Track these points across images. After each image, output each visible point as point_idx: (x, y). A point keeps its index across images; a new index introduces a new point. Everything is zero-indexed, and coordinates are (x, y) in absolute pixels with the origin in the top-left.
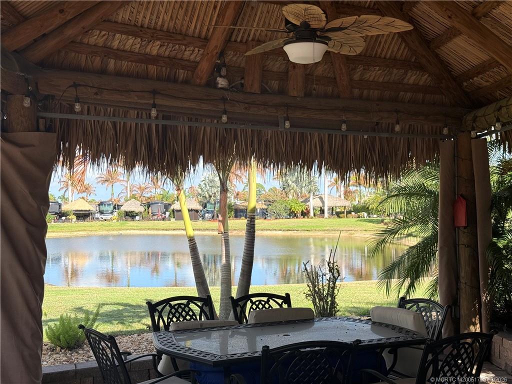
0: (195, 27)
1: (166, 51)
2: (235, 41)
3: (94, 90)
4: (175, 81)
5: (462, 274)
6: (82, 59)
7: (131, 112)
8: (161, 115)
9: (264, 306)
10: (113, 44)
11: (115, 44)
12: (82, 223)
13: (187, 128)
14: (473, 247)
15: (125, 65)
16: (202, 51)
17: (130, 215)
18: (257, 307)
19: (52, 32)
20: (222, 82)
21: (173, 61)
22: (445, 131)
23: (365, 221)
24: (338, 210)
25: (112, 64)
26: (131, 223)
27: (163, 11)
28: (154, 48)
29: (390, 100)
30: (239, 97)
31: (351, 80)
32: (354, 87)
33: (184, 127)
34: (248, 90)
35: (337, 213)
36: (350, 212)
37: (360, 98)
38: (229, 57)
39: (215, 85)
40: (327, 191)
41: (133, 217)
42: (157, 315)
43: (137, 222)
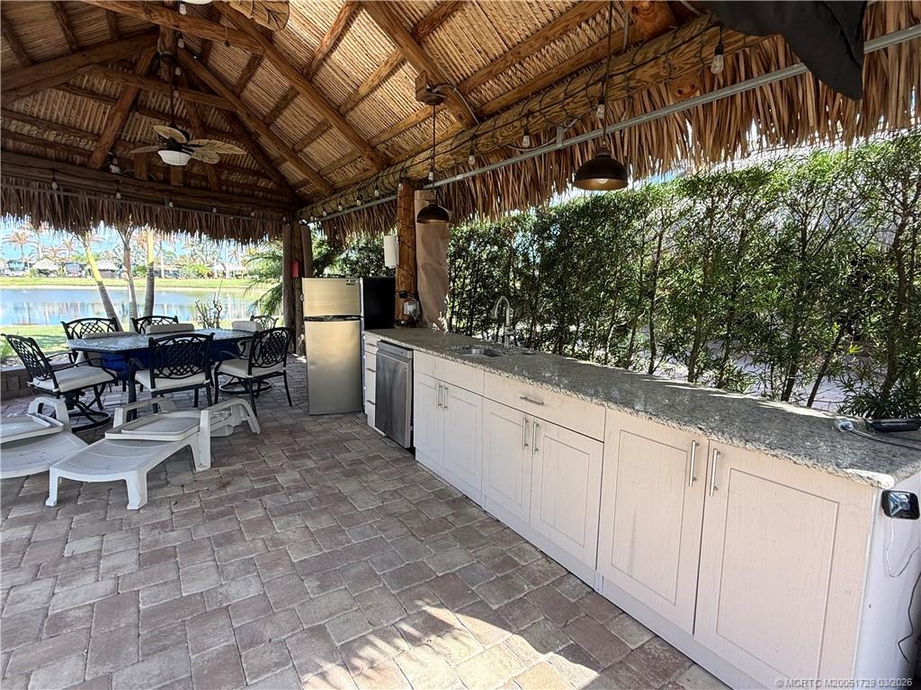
0: (88, 124)
1: (63, 140)
2: (125, 140)
4: (73, 163)
5: (297, 305)
7: (34, 183)
8: (62, 188)
9: (157, 323)
10: (10, 128)
11: (13, 128)
13: (87, 200)
15: (23, 146)
16: (95, 143)
17: (44, 273)
20: (114, 169)
21: (68, 147)
22: (284, 219)
23: (258, 281)
24: (236, 273)
27: (57, 109)
28: (51, 136)
29: (248, 196)
30: (132, 181)
31: (219, 179)
32: (221, 185)
33: (84, 199)
34: (137, 177)
35: (236, 276)
36: (246, 275)
37: (227, 192)
38: (120, 151)
39: (109, 171)
40: (228, 260)
41: (47, 274)
42: (70, 330)
43: (52, 279)
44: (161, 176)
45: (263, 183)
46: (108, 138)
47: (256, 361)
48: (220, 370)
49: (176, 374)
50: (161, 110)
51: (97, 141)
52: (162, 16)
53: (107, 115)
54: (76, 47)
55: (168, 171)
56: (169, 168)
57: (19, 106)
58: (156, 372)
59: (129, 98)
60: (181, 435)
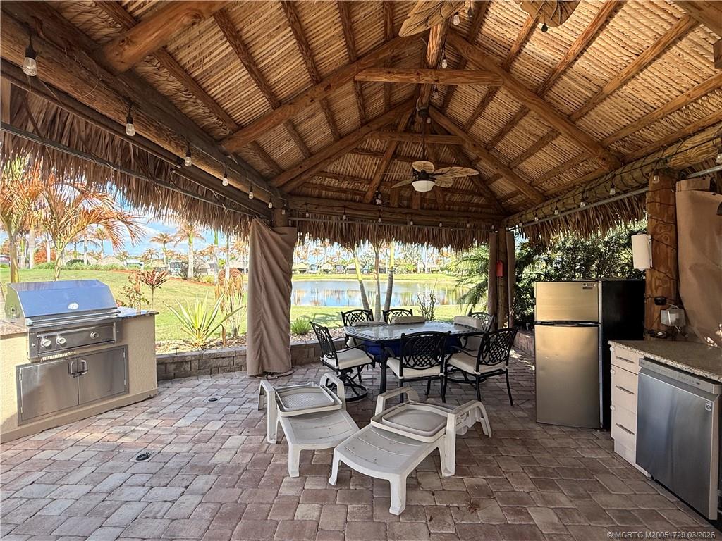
0: (366, 174)
1: (351, 186)
2: (386, 180)
3: (315, 206)
4: (355, 201)
5: (500, 301)
6: (310, 191)
7: (333, 217)
8: (347, 219)
9: (399, 315)
11: (326, 183)
12: (302, 275)
13: (360, 225)
14: (506, 287)
15: (330, 193)
16: (368, 186)
17: (326, 271)
18: (396, 315)
19: (295, 178)
20: (378, 202)
21: (354, 192)
22: (493, 227)
23: (446, 275)
24: (432, 269)
25: (324, 193)
26: (326, 275)
27: (350, 166)
28: (345, 185)
29: (464, 211)
30: (387, 209)
31: (444, 201)
32: (446, 205)
33: (358, 225)
34: (392, 206)
35: (432, 271)
36: (439, 271)
37: (449, 210)
38: (383, 189)
39: (375, 203)
40: (427, 260)
41: (327, 272)
42: (346, 318)
43: (329, 275)
44: (405, 203)
45: (476, 200)
46: (376, 181)
47: (484, 359)
48: (449, 362)
49: (418, 365)
50: (407, 155)
51: (369, 184)
52: (427, 76)
53: (377, 166)
54: (365, 121)
55: (410, 199)
56: (411, 196)
57: (330, 169)
58: (404, 362)
59: (391, 150)
60: (433, 437)
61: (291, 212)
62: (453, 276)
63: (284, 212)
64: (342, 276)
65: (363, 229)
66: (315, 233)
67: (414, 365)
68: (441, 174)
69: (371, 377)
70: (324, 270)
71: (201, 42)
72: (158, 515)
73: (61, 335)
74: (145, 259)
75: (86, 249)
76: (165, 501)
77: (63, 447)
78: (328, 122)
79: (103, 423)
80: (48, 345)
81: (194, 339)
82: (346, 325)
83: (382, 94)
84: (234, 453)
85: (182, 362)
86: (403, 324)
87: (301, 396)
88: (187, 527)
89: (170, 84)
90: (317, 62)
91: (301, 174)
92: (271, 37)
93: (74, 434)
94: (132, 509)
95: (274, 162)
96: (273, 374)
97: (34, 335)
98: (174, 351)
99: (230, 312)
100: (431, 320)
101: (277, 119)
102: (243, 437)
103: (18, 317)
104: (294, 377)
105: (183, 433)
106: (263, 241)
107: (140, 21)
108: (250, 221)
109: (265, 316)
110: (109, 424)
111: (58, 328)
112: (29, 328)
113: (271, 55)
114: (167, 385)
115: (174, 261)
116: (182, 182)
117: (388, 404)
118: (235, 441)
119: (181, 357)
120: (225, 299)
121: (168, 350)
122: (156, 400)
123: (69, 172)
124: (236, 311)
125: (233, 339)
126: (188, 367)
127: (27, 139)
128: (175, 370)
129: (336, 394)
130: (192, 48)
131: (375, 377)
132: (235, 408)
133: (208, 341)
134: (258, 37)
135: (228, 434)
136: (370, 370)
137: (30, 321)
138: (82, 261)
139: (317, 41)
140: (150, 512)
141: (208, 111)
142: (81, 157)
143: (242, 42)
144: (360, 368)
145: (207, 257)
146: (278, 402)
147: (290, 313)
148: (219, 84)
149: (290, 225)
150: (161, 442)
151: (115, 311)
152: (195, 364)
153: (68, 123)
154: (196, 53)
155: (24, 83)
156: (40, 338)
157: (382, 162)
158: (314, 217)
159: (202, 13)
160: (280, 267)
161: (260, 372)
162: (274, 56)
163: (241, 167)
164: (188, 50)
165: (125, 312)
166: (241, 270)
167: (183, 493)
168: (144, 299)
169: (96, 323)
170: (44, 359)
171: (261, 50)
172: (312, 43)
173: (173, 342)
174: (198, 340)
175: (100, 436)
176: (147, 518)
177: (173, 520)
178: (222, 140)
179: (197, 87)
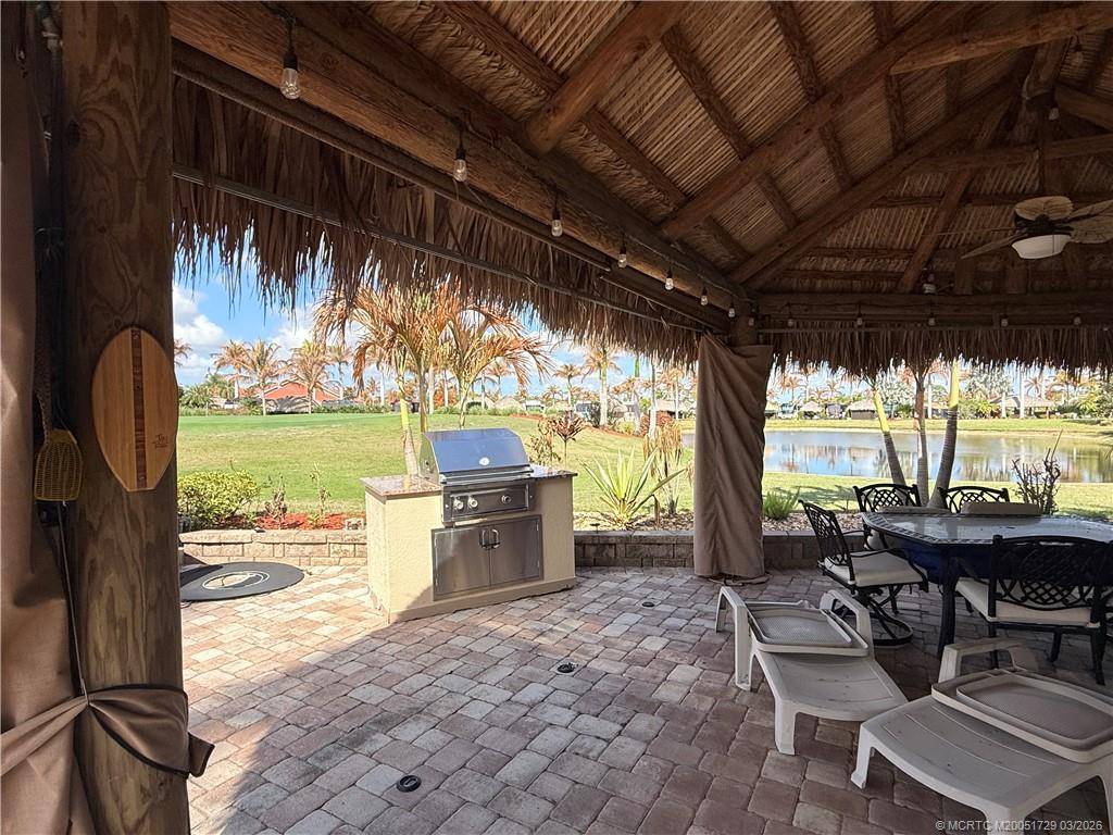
0: (902, 240)
1: (871, 267)
2: (944, 248)
3: (805, 307)
4: (879, 291)
6: (794, 283)
7: (836, 323)
8: (865, 324)
9: (976, 498)
10: (822, 267)
11: (824, 266)
13: (889, 334)
15: (830, 284)
16: (907, 262)
17: (809, 415)
18: (969, 498)
19: (771, 264)
20: (929, 288)
21: (878, 275)
23: (1074, 422)
24: (1037, 410)
25: (819, 284)
26: (809, 422)
27: (869, 231)
28: (859, 266)
30: (951, 300)
31: (1087, 271)
33: (885, 333)
34: (958, 292)
35: (1036, 414)
36: (1054, 412)
37: (1098, 288)
38: (938, 263)
39: (921, 291)
40: (1024, 391)
41: (811, 416)
42: (863, 498)
43: (815, 421)
44: (988, 285)
46: (924, 251)
50: (1001, 191)
51: (909, 258)
53: (925, 222)
54: (902, 146)
55: (1002, 275)
56: (1004, 269)
57: (832, 241)
58: (999, 590)
59: (960, 188)
60: (1086, 753)
61: (762, 321)
62: (1092, 423)
63: (751, 322)
64: (838, 423)
65: (895, 340)
66: (802, 351)
67: (1024, 599)
68: (1089, 216)
69: (917, 607)
70: (806, 414)
71: (641, 82)
72: (591, 755)
73: (473, 496)
74: (547, 399)
75: (483, 388)
76: (598, 738)
77: (477, 636)
78: (833, 161)
79: (517, 614)
80: (461, 507)
81: (617, 513)
82: (863, 509)
83: (942, 86)
84: (685, 690)
85: (604, 545)
86: (987, 516)
87: (791, 622)
88: (629, 783)
89: (598, 155)
90: (818, 63)
91: (781, 256)
92: (742, 44)
93: (487, 621)
94: (559, 736)
95: (737, 244)
96: (735, 578)
97: (448, 494)
98: (594, 528)
99: (664, 477)
100: (1047, 512)
101: (746, 174)
102: (696, 670)
103: (432, 472)
104: (770, 587)
105: (613, 645)
106: (718, 369)
107: (568, 78)
108: (699, 340)
109: (722, 487)
110: (524, 615)
111: (469, 488)
112: (443, 486)
113: (742, 73)
114: (585, 574)
115: (581, 402)
116: (608, 291)
117: (964, 664)
118: (685, 673)
119: (603, 537)
120: (658, 458)
121: (583, 526)
122: (576, 593)
123: (485, 293)
124: (673, 476)
125: (668, 517)
126: (612, 553)
127: (448, 258)
128: (595, 554)
129: (855, 629)
130: (629, 95)
131: (924, 608)
132: (682, 623)
133: (634, 517)
134: (720, 52)
135: (673, 659)
136: (914, 595)
137: (443, 478)
138: (480, 404)
139: (818, 28)
140: (581, 747)
141: (646, 183)
142: (499, 273)
143: (698, 66)
144: (895, 589)
145: (622, 397)
146: (752, 625)
147: (763, 483)
148: (662, 139)
149: (761, 340)
150: (586, 653)
151: (528, 469)
152: (621, 548)
153: (485, 232)
154: (633, 101)
155: (450, 192)
156: (453, 499)
157: (936, 217)
158: (801, 325)
159: (648, 40)
160: (744, 408)
161: (715, 573)
162: (745, 75)
163: (688, 258)
164: (623, 101)
165: (539, 471)
166: (672, 414)
167: (619, 733)
168: (555, 455)
169: (509, 484)
170: (457, 524)
171: (724, 72)
172: (811, 33)
173: (589, 514)
174: (622, 515)
175: (516, 629)
176: (577, 754)
177: (610, 768)
178: (662, 221)
179: (632, 151)
